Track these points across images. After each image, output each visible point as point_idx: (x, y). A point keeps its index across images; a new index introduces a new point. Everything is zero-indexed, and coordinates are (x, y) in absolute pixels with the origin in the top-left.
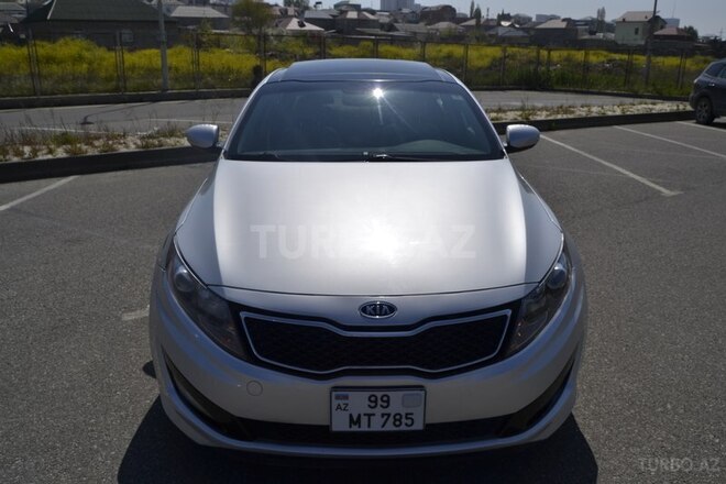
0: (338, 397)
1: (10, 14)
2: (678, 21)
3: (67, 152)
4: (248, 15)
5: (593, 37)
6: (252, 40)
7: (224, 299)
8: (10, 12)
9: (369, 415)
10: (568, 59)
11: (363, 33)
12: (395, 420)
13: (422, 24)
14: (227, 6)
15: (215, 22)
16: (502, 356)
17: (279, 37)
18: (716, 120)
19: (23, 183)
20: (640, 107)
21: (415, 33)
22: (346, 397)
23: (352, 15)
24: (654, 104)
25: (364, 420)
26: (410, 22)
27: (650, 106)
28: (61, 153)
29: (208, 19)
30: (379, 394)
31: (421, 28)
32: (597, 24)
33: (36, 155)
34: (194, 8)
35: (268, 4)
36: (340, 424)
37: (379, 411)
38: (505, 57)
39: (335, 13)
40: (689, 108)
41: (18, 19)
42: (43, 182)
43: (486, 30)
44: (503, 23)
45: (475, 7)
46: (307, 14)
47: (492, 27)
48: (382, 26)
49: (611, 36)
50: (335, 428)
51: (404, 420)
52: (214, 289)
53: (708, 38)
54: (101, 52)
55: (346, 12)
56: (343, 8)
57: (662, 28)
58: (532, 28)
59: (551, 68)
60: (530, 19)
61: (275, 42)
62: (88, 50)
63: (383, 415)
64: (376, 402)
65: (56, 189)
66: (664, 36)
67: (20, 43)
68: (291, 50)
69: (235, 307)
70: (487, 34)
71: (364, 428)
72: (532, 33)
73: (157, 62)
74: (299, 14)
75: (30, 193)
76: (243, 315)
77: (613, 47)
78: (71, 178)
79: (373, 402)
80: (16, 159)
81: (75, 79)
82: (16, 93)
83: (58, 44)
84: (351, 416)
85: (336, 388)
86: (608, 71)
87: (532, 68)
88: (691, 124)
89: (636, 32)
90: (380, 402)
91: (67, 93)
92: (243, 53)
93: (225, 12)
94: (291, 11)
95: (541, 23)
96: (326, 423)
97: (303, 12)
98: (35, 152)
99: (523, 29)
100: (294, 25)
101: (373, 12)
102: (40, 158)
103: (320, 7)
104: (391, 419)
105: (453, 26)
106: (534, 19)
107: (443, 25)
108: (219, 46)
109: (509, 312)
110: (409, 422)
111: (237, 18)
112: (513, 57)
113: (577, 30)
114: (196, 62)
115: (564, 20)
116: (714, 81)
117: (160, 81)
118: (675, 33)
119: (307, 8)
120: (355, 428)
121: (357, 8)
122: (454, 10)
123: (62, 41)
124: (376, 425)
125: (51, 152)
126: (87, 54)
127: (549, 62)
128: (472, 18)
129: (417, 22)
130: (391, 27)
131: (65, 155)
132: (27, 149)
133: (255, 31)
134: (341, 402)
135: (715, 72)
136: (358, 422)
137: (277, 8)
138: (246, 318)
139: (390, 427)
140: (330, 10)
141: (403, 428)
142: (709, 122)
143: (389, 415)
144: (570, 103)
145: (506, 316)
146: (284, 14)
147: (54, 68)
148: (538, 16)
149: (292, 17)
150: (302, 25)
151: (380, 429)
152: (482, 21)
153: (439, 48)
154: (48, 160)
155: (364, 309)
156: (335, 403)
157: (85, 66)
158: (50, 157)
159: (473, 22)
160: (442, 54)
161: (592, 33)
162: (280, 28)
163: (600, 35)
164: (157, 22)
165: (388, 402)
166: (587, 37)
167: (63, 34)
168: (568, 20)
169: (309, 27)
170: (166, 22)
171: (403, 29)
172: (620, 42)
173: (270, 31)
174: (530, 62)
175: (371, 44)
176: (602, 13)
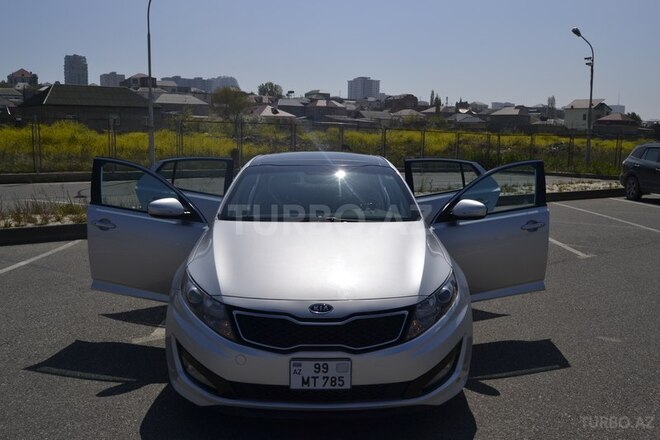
0: (294, 365)
1: (7, 98)
2: (623, 108)
3: (73, 220)
4: (226, 103)
5: (545, 122)
6: (229, 125)
7: (222, 303)
8: (7, 97)
9: (315, 378)
10: (517, 144)
11: (331, 120)
12: (332, 381)
13: (386, 112)
14: (206, 94)
15: (196, 109)
16: (402, 340)
17: (254, 123)
18: (644, 197)
19: (35, 245)
20: (576, 185)
21: (380, 120)
22: (300, 365)
23: (322, 103)
24: (591, 183)
25: (312, 381)
26: (375, 109)
27: (587, 185)
28: (67, 221)
29: (189, 106)
30: (321, 363)
31: (385, 115)
32: (548, 111)
33: (47, 222)
34: (177, 95)
35: (244, 93)
36: (296, 384)
37: (321, 375)
38: (460, 142)
39: (306, 101)
40: (621, 186)
41: (15, 103)
42: (52, 244)
43: (446, 117)
44: (461, 110)
45: (435, 96)
46: (281, 102)
47: (451, 114)
48: (349, 113)
49: (561, 121)
50: (292, 387)
51: (338, 382)
52: (216, 298)
53: (652, 122)
54: (92, 134)
55: (316, 100)
56: (314, 97)
57: (608, 114)
58: (488, 115)
59: (501, 152)
60: (486, 107)
61: (250, 127)
62: (80, 132)
63: (324, 378)
64: (319, 368)
65: (64, 250)
66: (610, 121)
67: (19, 125)
68: (264, 134)
69: (230, 308)
70: (446, 120)
71: (312, 387)
72: (488, 119)
73: (145, 144)
74: (273, 102)
75: (44, 252)
76: (235, 312)
77: (562, 131)
78: (77, 242)
79: (318, 368)
80: (30, 225)
81: (70, 158)
82: (19, 169)
83: (53, 127)
84: (303, 379)
85: (294, 359)
86: (553, 154)
87: (484, 151)
88: (622, 200)
89: (585, 119)
90: (322, 369)
91: (64, 171)
92: (220, 138)
93: (205, 99)
94: (266, 99)
95: (496, 110)
96: (286, 383)
97: (276, 100)
98: (46, 220)
99: (480, 116)
100: (268, 112)
101: (341, 100)
102: (51, 224)
103: (292, 96)
104: (329, 381)
105: (415, 113)
106: (490, 107)
107: (405, 113)
108: (198, 130)
109: (406, 313)
110: (341, 383)
111: (215, 105)
112: (466, 142)
113: (529, 117)
114: (180, 146)
115: (517, 108)
116: (639, 162)
117: (147, 161)
118: (620, 118)
119: (280, 97)
120: (306, 387)
121: (326, 96)
122: (416, 99)
123: (57, 124)
124: (320, 385)
125: (58, 220)
126: (79, 136)
127: (500, 146)
128: (432, 106)
129: (381, 110)
130: (357, 114)
131: (71, 223)
132: (38, 217)
133: (232, 117)
134: (297, 368)
135: (640, 154)
136: (308, 382)
137: (253, 96)
138: (237, 315)
139: (328, 386)
140: (301, 98)
141: (337, 387)
142: (637, 198)
143: (328, 378)
144: (513, 182)
145: (404, 315)
146: (259, 102)
147: (51, 148)
148: (494, 104)
149: (266, 104)
150: (275, 112)
151: (321, 388)
152: (442, 108)
153: (401, 133)
154: (58, 226)
155: (312, 308)
156: (293, 369)
157: (80, 147)
158: (59, 223)
159: (433, 110)
160: (403, 139)
161: (543, 119)
162: (255, 113)
163: (551, 121)
164: (147, 108)
165: (327, 368)
166: (539, 122)
167: (57, 119)
168: (521, 108)
169: (282, 113)
170: (154, 108)
171: (369, 116)
172: (569, 127)
173: (247, 118)
174: (482, 146)
175: (338, 130)
176: (552, 101)
